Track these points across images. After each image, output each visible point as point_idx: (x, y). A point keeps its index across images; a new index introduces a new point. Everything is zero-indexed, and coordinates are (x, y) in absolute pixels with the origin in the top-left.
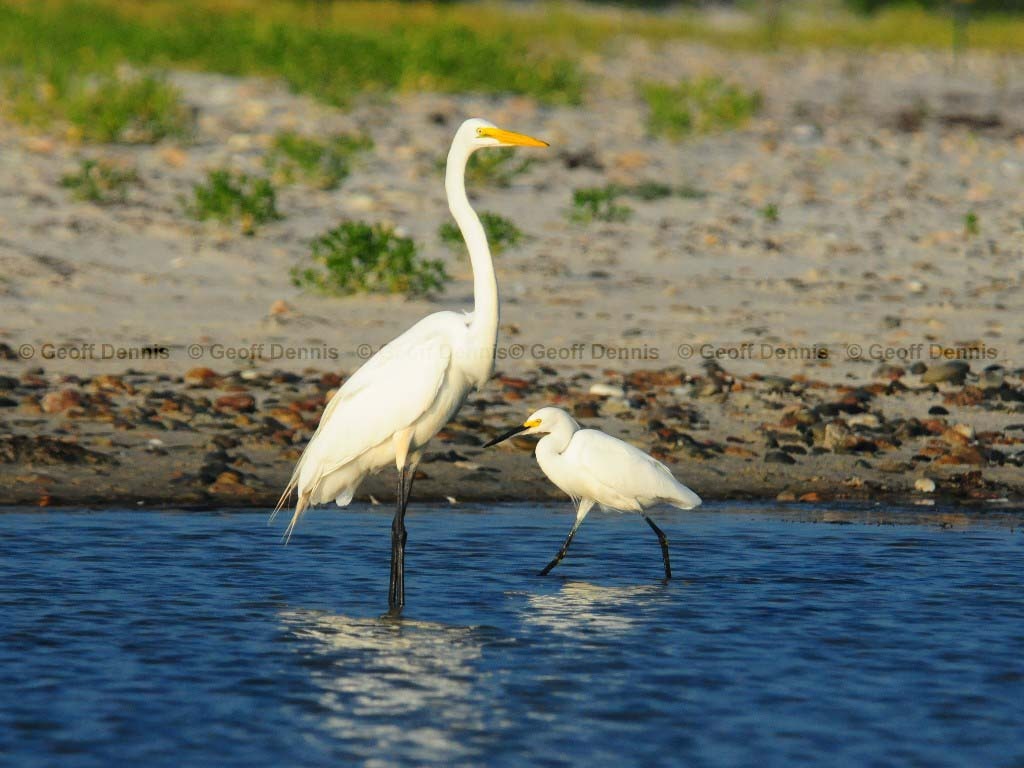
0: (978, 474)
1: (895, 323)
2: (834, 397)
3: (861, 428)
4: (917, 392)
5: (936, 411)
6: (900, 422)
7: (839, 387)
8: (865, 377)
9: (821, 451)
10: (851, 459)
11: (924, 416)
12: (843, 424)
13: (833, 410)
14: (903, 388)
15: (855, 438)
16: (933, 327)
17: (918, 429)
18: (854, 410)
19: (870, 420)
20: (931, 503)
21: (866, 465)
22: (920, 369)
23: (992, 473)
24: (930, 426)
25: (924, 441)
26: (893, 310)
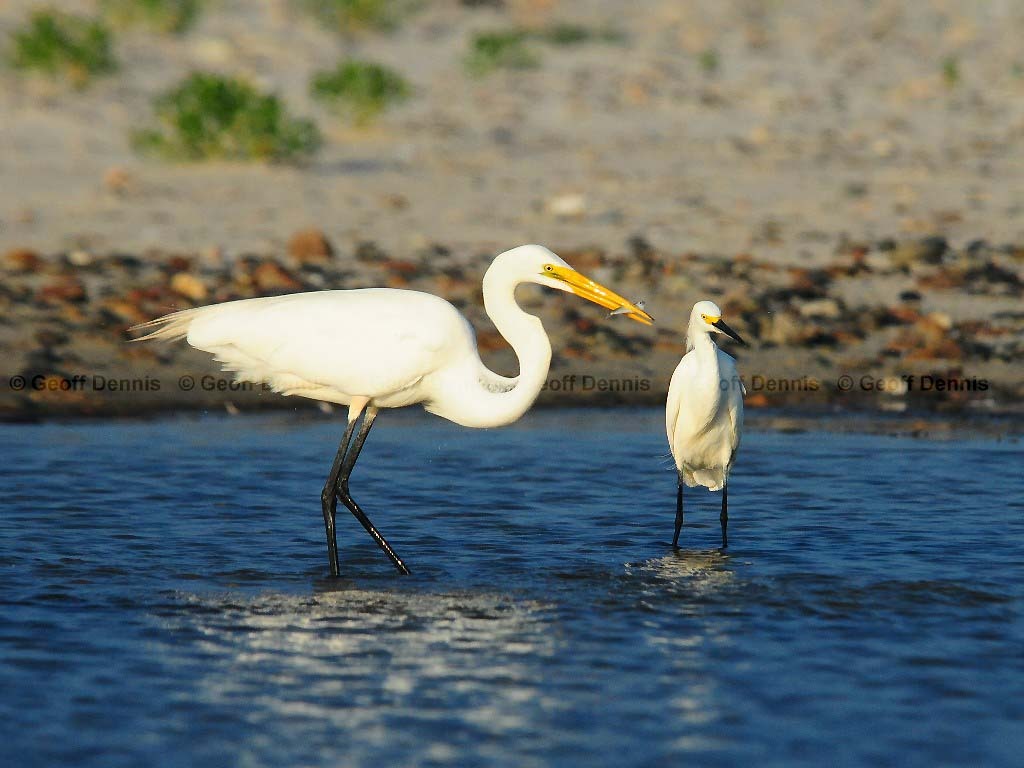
0: (959, 372)
1: (858, 191)
2: (785, 280)
3: (818, 318)
4: (885, 274)
5: (910, 297)
6: (864, 309)
7: (791, 269)
8: (823, 256)
9: (769, 345)
10: (805, 354)
11: (893, 303)
12: (796, 314)
13: (784, 296)
14: (867, 269)
15: (811, 330)
16: (905, 197)
17: (886, 319)
18: (809, 295)
19: (827, 308)
20: (900, 406)
21: (824, 362)
22: (889, 246)
23: (975, 371)
24: (901, 315)
25: (893, 333)
26: (856, 176)
